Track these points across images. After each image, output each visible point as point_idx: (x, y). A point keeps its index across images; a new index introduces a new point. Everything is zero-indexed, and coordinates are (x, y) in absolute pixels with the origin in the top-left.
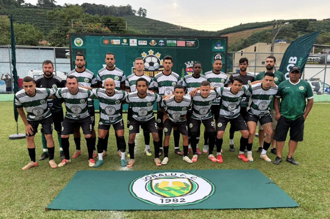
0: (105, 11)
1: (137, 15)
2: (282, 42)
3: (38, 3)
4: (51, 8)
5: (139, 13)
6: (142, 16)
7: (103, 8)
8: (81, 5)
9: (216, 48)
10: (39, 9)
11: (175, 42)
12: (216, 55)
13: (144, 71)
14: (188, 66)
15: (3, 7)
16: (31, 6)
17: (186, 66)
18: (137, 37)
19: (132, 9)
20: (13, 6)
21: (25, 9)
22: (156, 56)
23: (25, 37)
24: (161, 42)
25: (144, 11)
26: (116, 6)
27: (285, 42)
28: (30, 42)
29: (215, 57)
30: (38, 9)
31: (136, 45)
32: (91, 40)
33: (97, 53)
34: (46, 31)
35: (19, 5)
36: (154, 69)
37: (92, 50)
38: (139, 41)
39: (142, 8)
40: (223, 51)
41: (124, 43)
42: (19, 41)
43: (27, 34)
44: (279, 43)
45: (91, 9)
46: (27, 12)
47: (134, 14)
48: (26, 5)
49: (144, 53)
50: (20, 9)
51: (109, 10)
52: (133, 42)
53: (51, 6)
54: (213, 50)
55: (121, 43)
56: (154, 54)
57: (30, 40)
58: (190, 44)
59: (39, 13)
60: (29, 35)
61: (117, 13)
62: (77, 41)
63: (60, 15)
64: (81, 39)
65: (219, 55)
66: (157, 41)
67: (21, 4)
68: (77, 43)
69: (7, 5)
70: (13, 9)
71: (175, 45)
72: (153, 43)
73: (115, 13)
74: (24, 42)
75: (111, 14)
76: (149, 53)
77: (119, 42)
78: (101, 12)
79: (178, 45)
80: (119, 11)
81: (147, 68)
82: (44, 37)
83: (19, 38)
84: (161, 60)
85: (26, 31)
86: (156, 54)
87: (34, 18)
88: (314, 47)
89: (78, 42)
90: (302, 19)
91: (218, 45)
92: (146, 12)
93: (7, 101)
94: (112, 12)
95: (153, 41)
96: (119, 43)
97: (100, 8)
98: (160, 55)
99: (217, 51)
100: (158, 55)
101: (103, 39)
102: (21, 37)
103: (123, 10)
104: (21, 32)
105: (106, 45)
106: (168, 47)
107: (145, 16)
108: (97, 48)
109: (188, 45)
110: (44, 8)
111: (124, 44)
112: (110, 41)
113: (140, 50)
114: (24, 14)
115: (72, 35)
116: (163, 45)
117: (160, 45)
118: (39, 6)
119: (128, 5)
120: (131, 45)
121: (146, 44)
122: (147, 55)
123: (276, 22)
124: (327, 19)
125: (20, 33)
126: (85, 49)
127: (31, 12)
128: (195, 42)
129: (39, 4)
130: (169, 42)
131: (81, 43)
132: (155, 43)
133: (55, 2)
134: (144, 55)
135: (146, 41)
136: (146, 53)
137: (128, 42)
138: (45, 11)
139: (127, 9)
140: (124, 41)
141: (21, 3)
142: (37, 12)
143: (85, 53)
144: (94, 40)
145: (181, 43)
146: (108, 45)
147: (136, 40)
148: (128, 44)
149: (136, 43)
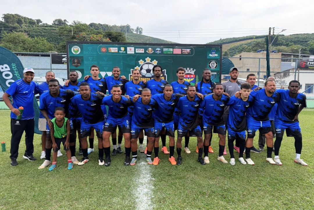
1: (135, 32)
2: (263, 52)
3: (53, 23)
6: (138, 33)
8: (89, 25)
9: (210, 55)
11: (171, 50)
12: (211, 62)
13: (142, 78)
16: (47, 26)
18: (134, 46)
19: (131, 28)
20: (33, 25)
21: (42, 28)
22: (153, 63)
24: (157, 50)
25: (140, 29)
29: (210, 64)
30: (53, 28)
31: (133, 53)
32: (89, 48)
33: (95, 61)
35: (37, 24)
36: (151, 76)
37: (90, 58)
38: (136, 49)
39: (138, 27)
40: (218, 58)
41: (121, 51)
44: (261, 52)
46: (44, 30)
47: (132, 32)
48: (43, 25)
49: (141, 60)
50: (38, 28)
51: (111, 28)
52: (131, 50)
54: (208, 58)
55: (118, 51)
56: (151, 61)
58: (186, 51)
59: (53, 31)
61: (119, 31)
62: (74, 49)
64: (78, 47)
65: (214, 62)
66: (154, 49)
68: (74, 51)
69: (27, 24)
70: (32, 28)
71: (172, 53)
72: (150, 51)
76: (146, 61)
77: (116, 50)
79: (174, 53)
80: (120, 29)
81: (144, 75)
85: (38, 44)
86: (153, 62)
87: (49, 35)
89: (76, 50)
91: (213, 52)
92: (142, 30)
95: (150, 49)
96: (117, 51)
97: (104, 27)
98: (157, 62)
100: (155, 62)
101: (101, 47)
103: (123, 28)
105: (103, 53)
106: (165, 54)
107: (141, 33)
108: (95, 56)
109: (184, 53)
110: (58, 27)
111: (121, 52)
112: (108, 49)
113: (137, 57)
114: (41, 31)
115: (69, 43)
116: (159, 53)
117: (157, 53)
119: (128, 24)
120: (128, 53)
121: (143, 52)
124: (293, 35)
125: (34, 46)
126: (82, 57)
127: (47, 30)
128: (190, 49)
129: (55, 24)
130: (165, 50)
131: (78, 51)
132: (151, 51)
133: (67, 22)
134: (141, 62)
135: (144, 49)
137: (126, 50)
139: (127, 28)
140: (122, 50)
141: (39, 23)
143: (83, 60)
144: (91, 48)
145: (177, 51)
146: (105, 53)
147: (134, 48)
148: (125, 52)
149: (134, 51)
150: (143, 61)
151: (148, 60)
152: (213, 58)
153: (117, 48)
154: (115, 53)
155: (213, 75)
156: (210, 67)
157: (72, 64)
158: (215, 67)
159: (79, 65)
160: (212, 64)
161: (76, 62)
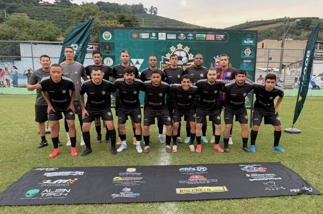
0: (119, 8)
1: (148, 13)
2: (289, 39)
3: (55, 2)
4: (67, 6)
5: (151, 11)
6: (153, 14)
7: (117, 7)
8: (96, 4)
9: (245, 42)
10: (56, 7)
11: (204, 35)
12: (246, 49)
14: (217, 60)
15: (22, 5)
16: (48, 5)
17: (215, 60)
18: (166, 31)
19: (144, 7)
20: (32, 4)
21: (43, 7)
22: (185, 50)
23: (44, 33)
24: (190, 36)
25: (155, 9)
26: (128, 5)
27: (292, 39)
28: (49, 38)
29: (244, 51)
31: (165, 39)
32: (120, 34)
33: (126, 47)
34: (63, 28)
35: (37, 3)
36: (182, 64)
37: (121, 44)
38: (168, 35)
39: (153, 6)
40: (253, 45)
41: (152, 36)
42: (38, 37)
43: (46, 31)
45: (105, 7)
46: (45, 10)
47: (145, 12)
48: (44, 3)
49: (173, 47)
50: (39, 7)
51: (122, 8)
52: (162, 36)
53: (68, 5)
54: (243, 44)
55: (150, 37)
56: (183, 48)
57: (49, 36)
58: (219, 38)
59: (56, 11)
60: (48, 31)
61: (130, 11)
62: (105, 34)
63: (77, 12)
64: (109, 33)
65: (248, 49)
66: (186, 35)
67: (39, 3)
68: (105, 36)
69: (26, 3)
70: (32, 7)
71: (205, 39)
72: (182, 37)
73: (128, 11)
74: (43, 38)
75: (125, 12)
76: (177, 47)
77: (147, 35)
78: (114, 10)
79: (207, 39)
80: (131, 9)
82: (61, 33)
83: (38, 35)
84: (189, 54)
85: (44, 28)
86: (185, 48)
88: (319, 44)
89: (107, 36)
90: (306, 18)
91: (248, 39)
92: (157, 10)
93: (30, 95)
94: (125, 10)
95: (182, 34)
96: (148, 37)
97: (113, 6)
98: (189, 49)
99: (247, 45)
100: (187, 49)
101: (132, 33)
102: (40, 34)
103: (135, 8)
104: (40, 28)
105: (135, 39)
106: (198, 40)
107: (156, 14)
108: (126, 42)
109: (217, 39)
110: (61, 6)
111: (152, 38)
113: (169, 43)
114: (43, 12)
115: (100, 29)
116: (192, 39)
117: (189, 39)
118: (56, 4)
119: (140, 3)
120: (159, 39)
121: (175, 38)
122: (176, 49)
123: (287, 19)
125: (40, 30)
126: (113, 43)
127: (49, 10)
128: (224, 35)
129: (57, 2)
130: (198, 35)
131: (109, 37)
132: (184, 37)
134: (173, 49)
135: (175, 35)
136: (174, 47)
137: (157, 36)
138: (62, 9)
139: (139, 7)
141: (39, 1)
142: (55, 10)
143: (114, 47)
144: (122, 34)
145: (211, 37)
146: (136, 39)
147: (165, 33)
148: (156, 38)
149: (165, 37)
150: (175, 48)
151: (180, 46)
152: (248, 45)
153: (148, 34)
154: (146, 39)
155: (247, 62)
156: (245, 55)
157: (104, 50)
158: (250, 55)
159: (110, 51)
160: (246, 51)
161: (107, 48)
